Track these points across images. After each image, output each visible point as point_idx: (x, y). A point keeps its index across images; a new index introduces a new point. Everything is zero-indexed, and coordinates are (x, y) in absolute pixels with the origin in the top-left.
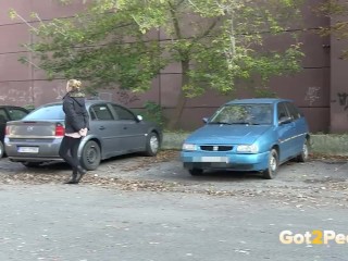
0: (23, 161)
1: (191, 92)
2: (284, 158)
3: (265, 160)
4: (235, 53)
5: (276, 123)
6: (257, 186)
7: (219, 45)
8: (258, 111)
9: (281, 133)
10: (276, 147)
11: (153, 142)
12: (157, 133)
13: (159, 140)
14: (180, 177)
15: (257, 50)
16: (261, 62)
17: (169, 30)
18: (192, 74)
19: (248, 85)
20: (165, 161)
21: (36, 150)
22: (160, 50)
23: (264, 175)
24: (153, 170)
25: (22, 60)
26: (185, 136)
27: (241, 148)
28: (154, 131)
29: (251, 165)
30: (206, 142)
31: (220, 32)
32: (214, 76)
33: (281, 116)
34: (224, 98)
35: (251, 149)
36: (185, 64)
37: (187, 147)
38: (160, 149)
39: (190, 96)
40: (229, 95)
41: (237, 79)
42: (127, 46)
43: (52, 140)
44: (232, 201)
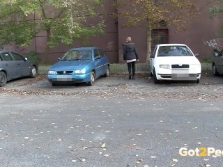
1: (52, 45)
2: (98, 75)
3: (89, 77)
4: (73, 25)
5: (93, 59)
6: (86, 89)
7: (65, 22)
8: (85, 53)
9: (96, 64)
10: (94, 70)
11: (34, 71)
12: (35, 66)
13: (37, 70)
14: (47, 87)
15: (83, 24)
16: (86, 30)
17: (40, 14)
18: (52, 36)
19: (79, 41)
20: (40, 80)
22: (35, 25)
23: (88, 84)
24: (34, 85)
26: (49, 67)
27: (77, 72)
28: (34, 65)
29: (82, 80)
30: (60, 70)
31: (65, 15)
32: (63, 37)
33: (95, 55)
34: (67, 48)
35: (82, 72)
36: (48, 31)
37: (51, 72)
38: (37, 74)
39: (51, 47)
40: (70, 46)
41: (74, 39)
42: (18, 23)
44: (74, 97)
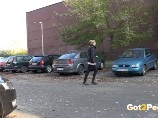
0: (58, 73)
2: (148, 68)
3: (141, 70)
4: (129, 33)
5: (145, 56)
6: (139, 79)
7: (123, 30)
8: (138, 52)
9: (147, 60)
10: (145, 65)
11: (102, 65)
12: (103, 61)
13: (104, 64)
14: (111, 76)
15: (136, 31)
16: (139, 35)
17: (106, 26)
18: (114, 41)
19: (134, 44)
20: (106, 71)
21: (63, 69)
22: (103, 33)
23: (141, 75)
24: (102, 74)
25: (57, 39)
26: (113, 62)
27: (132, 66)
28: (102, 61)
29: (137, 71)
30: (121, 64)
31: (123, 26)
32: (122, 41)
33: (146, 54)
34: (126, 48)
35: (137, 66)
36: (112, 37)
37: (114, 66)
38: (104, 67)
39: (114, 48)
40: (128, 47)
41: (130, 42)
42: (92, 32)
43: (68, 65)
44: (131, 84)
